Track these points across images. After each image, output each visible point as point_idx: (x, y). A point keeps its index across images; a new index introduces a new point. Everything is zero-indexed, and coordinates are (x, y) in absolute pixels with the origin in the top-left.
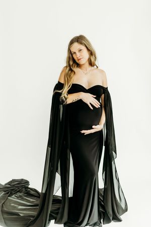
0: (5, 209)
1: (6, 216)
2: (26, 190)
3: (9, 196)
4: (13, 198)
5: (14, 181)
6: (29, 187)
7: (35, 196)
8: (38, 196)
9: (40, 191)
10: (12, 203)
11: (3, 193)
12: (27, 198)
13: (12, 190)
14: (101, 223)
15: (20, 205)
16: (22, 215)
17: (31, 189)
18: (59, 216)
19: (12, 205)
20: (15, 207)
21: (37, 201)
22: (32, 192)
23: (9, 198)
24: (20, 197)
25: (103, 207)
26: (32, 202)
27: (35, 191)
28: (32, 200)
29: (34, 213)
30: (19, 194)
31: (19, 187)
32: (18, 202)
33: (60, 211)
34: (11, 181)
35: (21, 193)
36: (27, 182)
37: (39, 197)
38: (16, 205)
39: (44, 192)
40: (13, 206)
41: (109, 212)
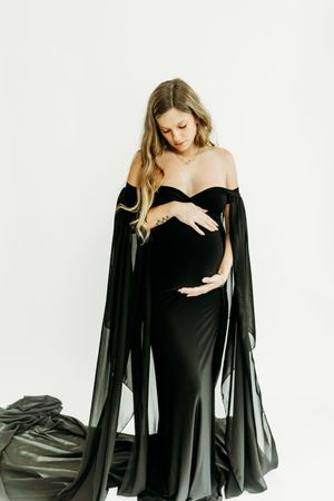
0: (8, 463)
1: (8, 478)
2: (55, 421)
3: (16, 434)
4: (26, 438)
5: (27, 399)
6: (62, 413)
7: (75, 435)
8: (82, 433)
9: (85, 422)
10: (24, 449)
11: (4, 426)
12: (56, 439)
13: (23, 420)
14: (220, 495)
15: (41, 455)
16: (43, 476)
17: (66, 418)
18: (126, 480)
19: (24, 453)
20: (30, 458)
21: (79, 445)
22: (68, 426)
23: (17, 437)
24: (41, 437)
25: (226, 460)
26: (68, 447)
27: (75, 422)
28: (67, 443)
29: (73, 473)
30: (38, 429)
31: (39, 414)
32: (36, 447)
33: (129, 467)
34: (22, 400)
35: (43, 426)
36: (57, 403)
37: (84, 437)
38: (31, 455)
39: (95, 425)
40: (24, 456)
41: (237, 471)
